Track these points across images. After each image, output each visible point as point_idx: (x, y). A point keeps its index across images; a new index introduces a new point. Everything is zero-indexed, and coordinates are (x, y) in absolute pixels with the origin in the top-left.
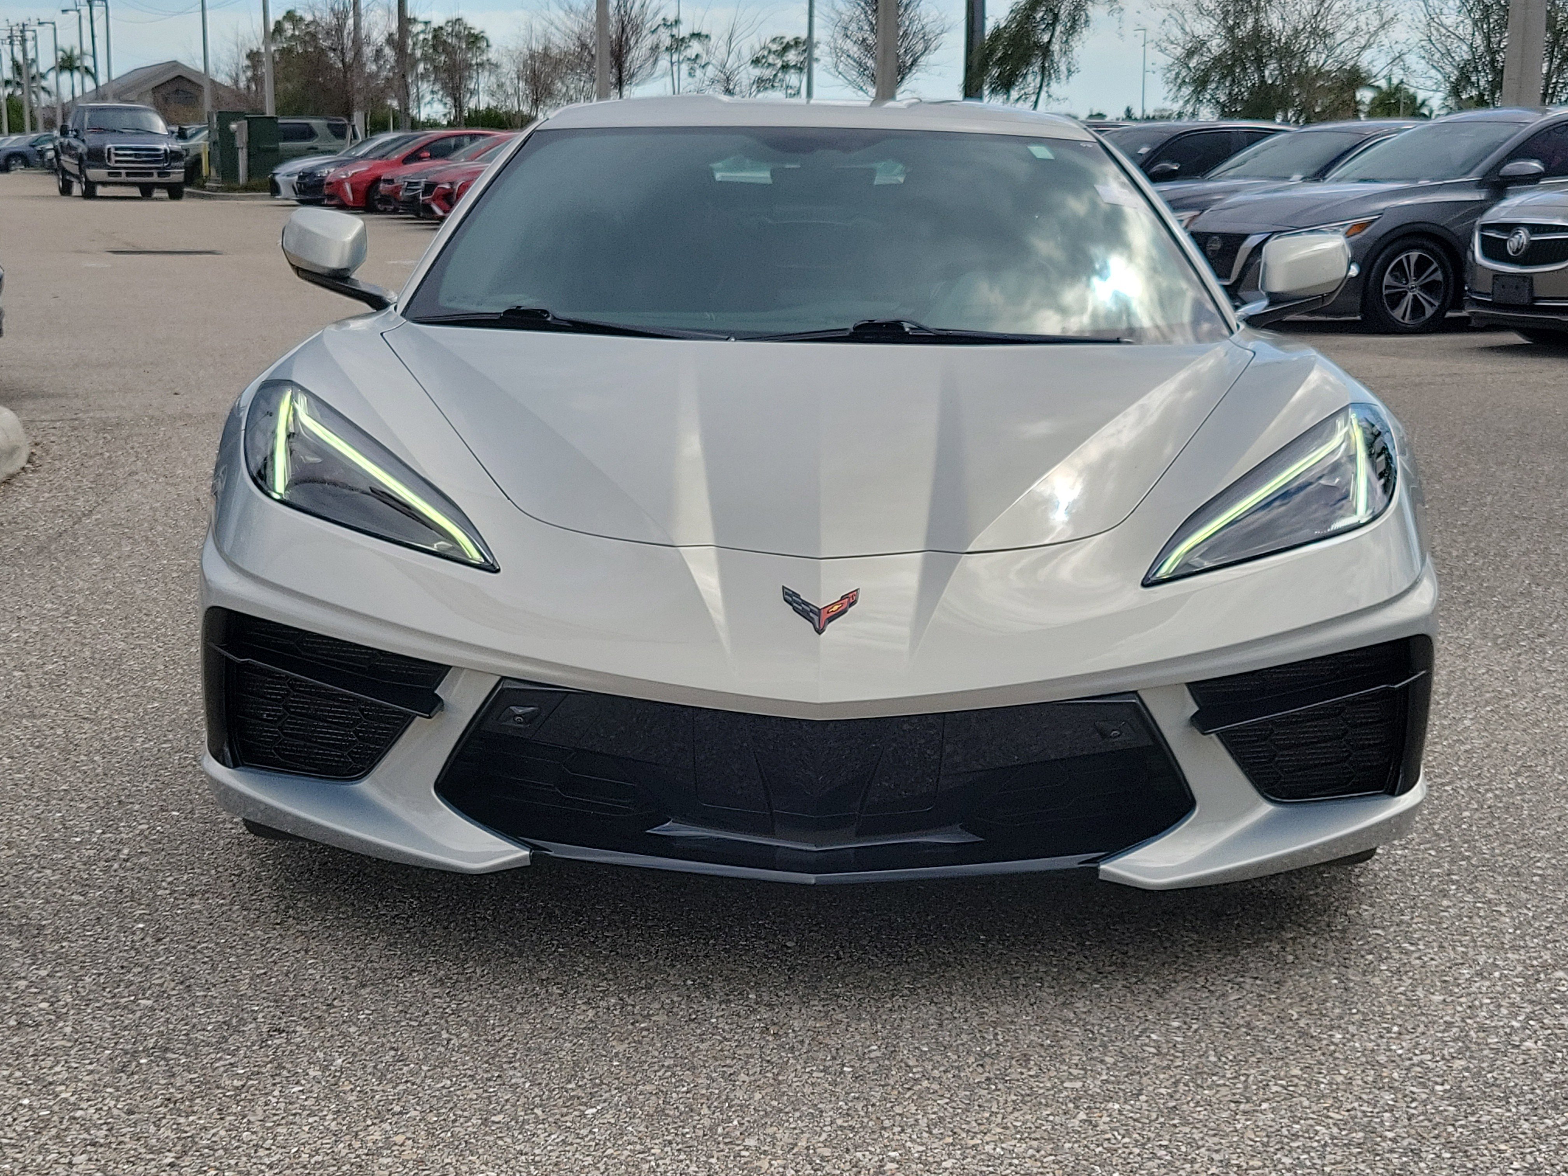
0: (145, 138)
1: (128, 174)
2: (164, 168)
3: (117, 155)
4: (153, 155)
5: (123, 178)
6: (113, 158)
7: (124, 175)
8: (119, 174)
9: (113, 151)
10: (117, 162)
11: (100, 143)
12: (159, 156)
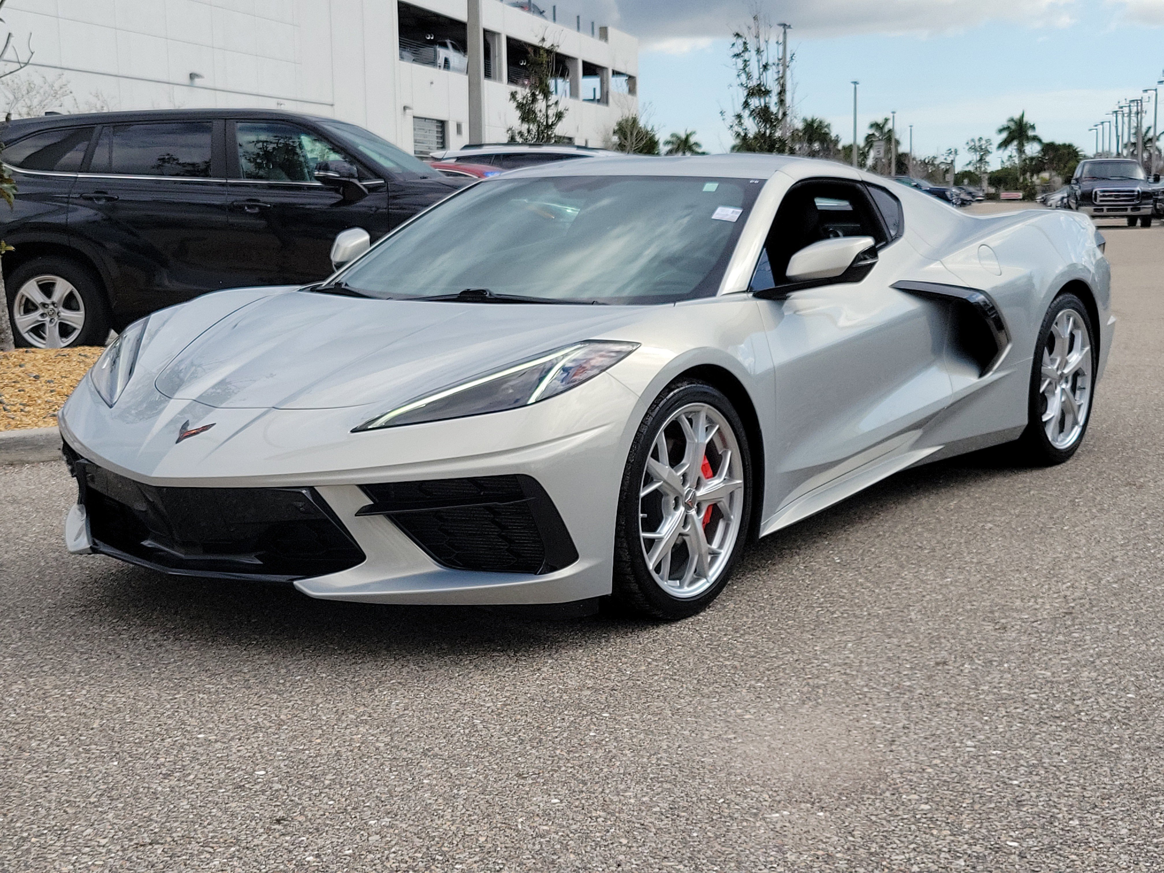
0: (1126, 183)
1: (1108, 210)
2: (1137, 204)
3: (1101, 196)
4: (1131, 196)
5: (1105, 213)
6: (1099, 199)
7: (1105, 210)
8: (1102, 210)
9: (1098, 193)
10: (1101, 201)
11: (1090, 188)
12: (1133, 196)
